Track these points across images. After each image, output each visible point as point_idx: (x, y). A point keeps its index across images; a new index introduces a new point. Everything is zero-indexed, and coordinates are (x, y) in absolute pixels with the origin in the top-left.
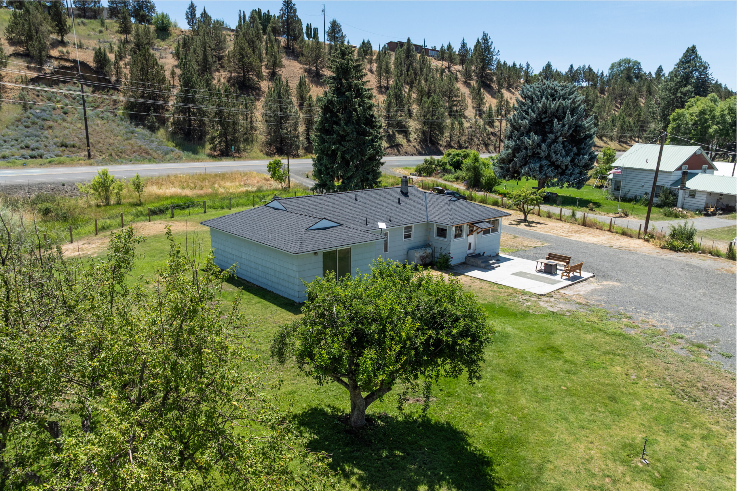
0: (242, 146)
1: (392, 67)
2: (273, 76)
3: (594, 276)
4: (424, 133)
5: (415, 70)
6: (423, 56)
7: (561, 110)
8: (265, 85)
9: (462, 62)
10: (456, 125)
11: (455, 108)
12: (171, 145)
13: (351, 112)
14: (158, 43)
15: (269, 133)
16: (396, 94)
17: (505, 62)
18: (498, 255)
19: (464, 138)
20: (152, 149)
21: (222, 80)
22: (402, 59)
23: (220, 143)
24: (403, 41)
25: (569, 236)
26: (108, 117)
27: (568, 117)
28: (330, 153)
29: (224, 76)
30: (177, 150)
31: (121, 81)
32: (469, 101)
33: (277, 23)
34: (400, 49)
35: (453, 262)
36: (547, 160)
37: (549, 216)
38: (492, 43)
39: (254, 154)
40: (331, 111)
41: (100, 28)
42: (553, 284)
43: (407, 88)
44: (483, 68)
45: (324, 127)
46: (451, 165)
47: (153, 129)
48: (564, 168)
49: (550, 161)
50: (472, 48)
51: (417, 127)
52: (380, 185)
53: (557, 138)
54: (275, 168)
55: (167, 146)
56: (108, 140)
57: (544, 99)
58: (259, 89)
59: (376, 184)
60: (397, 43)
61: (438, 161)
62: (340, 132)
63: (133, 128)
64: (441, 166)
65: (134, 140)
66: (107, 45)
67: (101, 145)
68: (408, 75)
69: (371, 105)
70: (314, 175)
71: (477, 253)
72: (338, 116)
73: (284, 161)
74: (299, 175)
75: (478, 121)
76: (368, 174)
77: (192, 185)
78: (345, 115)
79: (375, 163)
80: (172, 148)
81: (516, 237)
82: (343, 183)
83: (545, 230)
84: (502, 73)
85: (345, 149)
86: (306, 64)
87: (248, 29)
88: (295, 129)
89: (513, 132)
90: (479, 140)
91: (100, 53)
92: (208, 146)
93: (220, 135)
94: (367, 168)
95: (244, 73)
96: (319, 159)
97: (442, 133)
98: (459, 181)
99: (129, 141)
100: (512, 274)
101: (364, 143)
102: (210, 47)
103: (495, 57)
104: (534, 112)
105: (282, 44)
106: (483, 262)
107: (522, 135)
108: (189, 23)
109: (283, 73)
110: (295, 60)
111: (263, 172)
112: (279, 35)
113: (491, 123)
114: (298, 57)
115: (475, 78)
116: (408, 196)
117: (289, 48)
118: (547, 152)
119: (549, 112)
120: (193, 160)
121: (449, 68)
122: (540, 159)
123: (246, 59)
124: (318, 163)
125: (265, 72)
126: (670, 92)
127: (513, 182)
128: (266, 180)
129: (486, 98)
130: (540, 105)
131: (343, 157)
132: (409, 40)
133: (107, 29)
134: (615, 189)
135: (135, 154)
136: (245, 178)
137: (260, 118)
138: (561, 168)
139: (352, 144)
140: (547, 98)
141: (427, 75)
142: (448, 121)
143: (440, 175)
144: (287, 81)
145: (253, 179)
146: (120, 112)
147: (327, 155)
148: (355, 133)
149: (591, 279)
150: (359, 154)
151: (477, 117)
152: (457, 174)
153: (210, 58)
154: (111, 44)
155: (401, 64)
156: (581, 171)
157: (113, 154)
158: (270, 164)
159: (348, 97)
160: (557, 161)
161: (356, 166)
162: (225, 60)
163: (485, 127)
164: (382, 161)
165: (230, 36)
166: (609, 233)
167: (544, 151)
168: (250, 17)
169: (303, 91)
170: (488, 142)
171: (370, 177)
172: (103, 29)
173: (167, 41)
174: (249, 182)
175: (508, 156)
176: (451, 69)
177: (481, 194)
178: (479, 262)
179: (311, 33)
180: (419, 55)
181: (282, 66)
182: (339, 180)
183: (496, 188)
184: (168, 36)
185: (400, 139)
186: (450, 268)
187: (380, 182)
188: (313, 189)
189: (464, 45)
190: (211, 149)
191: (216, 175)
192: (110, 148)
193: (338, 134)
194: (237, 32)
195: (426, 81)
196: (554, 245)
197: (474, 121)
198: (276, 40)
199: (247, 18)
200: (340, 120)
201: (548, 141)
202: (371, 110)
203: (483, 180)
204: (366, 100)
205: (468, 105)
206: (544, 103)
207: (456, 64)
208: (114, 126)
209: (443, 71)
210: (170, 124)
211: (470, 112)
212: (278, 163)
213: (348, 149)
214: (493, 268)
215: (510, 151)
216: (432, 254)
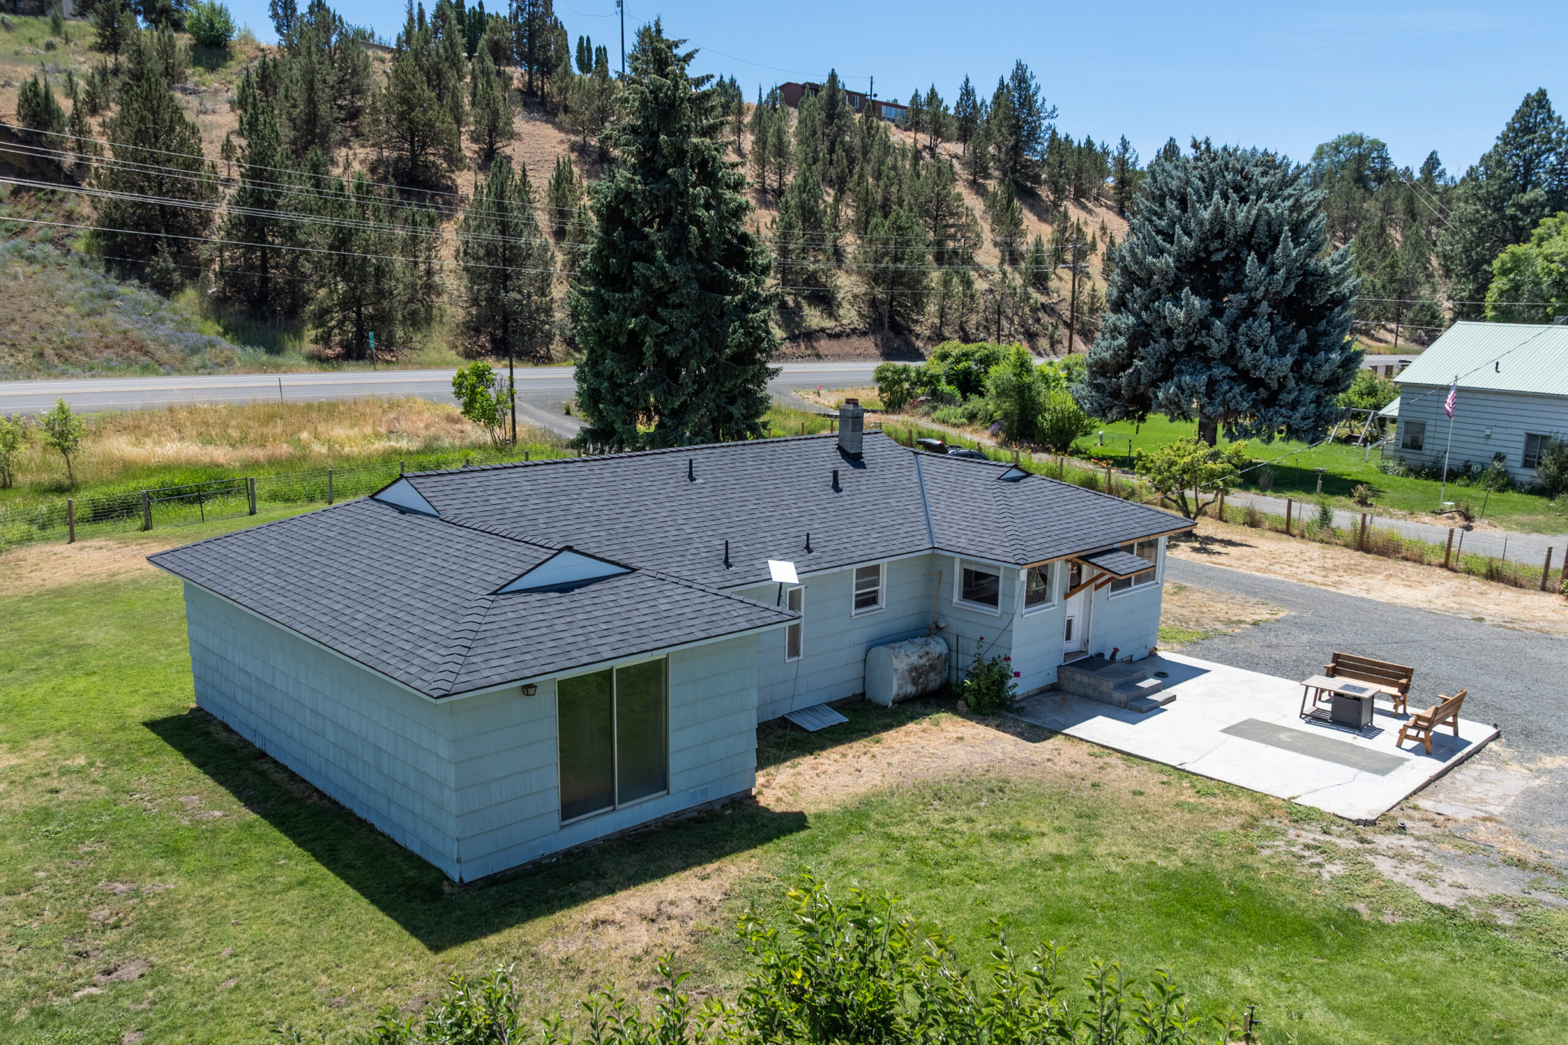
0: (399, 333)
1: (793, 143)
2: (489, 157)
3: (1497, 736)
4: (873, 303)
5: (849, 150)
6: (867, 118)
7: (1262, 228)
8: (466, 181)
9: (963, 138)
10: (957, 288)
11: (951, 244)
12: (212, 329)
13: (684, 228)
14: (194, 75)
15: (475, 301)
16: (802, 206)
17: (1067, 136)
18: (1152, 654)
19: (974, 319)
20: (155, 340)
21: (357, 167)
22: (818, 123)
23: (341, 324)
24: (817, 82)
25: (1335, 584)
26: (47, 256)
27: (1285, 248)
28: (623, 340)
29: (362, 157)
30: (225, 343)
31: (88, 167)
32: (985, 228)
33: (502, 32)
34: (812, 99)
35: (1020, 687)
36: (1227, 364)
37: (1253, 521)
38: (1038, 88)
39: (434, 354)
40: (627, 224)
41: (49, 38)
42: (1383, 771)
43: (829, 196)
44: (1016, 150)
45: (606, 267)
46: (949, 383)
47: (165, 288)
48: (1275, 386)
49: (1234, 368)
50: (989, 101)
51: (856, 291)
52: (765, 433)
53: (1254, 303)
54: (474, 387)
55: (201, 332)
56: (35, 316)
57: (1216, 196)
58: (452, 189)
59: (754, 430)
60: (803, 87)
61: (918, 373)
62: (654, 280)
63: (111, 284)
64: (925, 384)
65: (110, 315)
66: (62, 77)
67: (15, 328)
68: (831, 163)
69: (740, 206)
70: (581, 406)
71: (1092, 650)
72: (646, 237)
73: (499, 370)
74: (544, 407)
75: (1010, 276)
76: (732, 401)
77: (235, 434)
78: (666, 234)
79: (752, 370)
80: (213, 336)
81: (1182, 588)
82: (660, 426)
83: (1257, 562)
84: (1061, 163)
85: (665, 328)
86: (576, 133)
87: (427, 42)
88: (543, 292)
89: (1130, 290)
90: (1012, 322)
91: (36, 94)
92: (310, 333)
93: (345, 304)
94: (728, 385)
95: (413, 151)
96: (594, 361)
97: (918, 304)
98: (977, 425)
99: (96, 319)
100: (1225, 731)
101: (722, 315)
102: (324, 81)
103: (1045, 123)
104: (1189, 234)
105: (516, 84)
106: (1119, 687)
107: (1157, 295)
108: (278, 29)
109: (514, 150)
110: (547, 122)
111: (443, 399)
112: (510, 62)
113: (1040, 280)
114: (556, 115)
115: (997, 173)
116: (863, 466)
117: (534, 94)
118: (1228, 343)
119: (1231, 235)
120: (262, 368)
121: (931, 149)
122: (1207, 362)
123: (417, 113)
124: (590, 373)
125: (468, 148)
126: (1486, 206)
127: (1125, 427)
128: (451, 419)
129: (1026, 223)
130: (1206, 215)
131: (660, 354)
132: (833, 77)
133: (67, 41)
134: (1405, 446)
135: (107, 353)
136: (392, 415)
137: (450, 263)
138: (1267, 387)
139: (687, 316)
140: (1225, 197)
141: (882, 163)
142: (935, 277)
143: (925, 408)
144: (524, 171)
145: (414, 417)
146: (79, 246)
147: (616, 348)
148: (695, 285)
149: (1492, 745)
150: (706, 345)
151: (1006, 267)
152: (970, 406)
153: (323, 109)
154: (70, 75)
155: (814, 133)
156: (1318, 397)
157: (48, 351)
158: (462, 376)
159: (675, 184)
160: (1255, 367)
161: (699, 380)
162: (366, 118)
163: (1026, 293)
164: (771, 365)
165: (383, 61)
166: (1447, 573)
167: (1218, 341)
168: (435, 17)
169: (564, 196)
170: (1035, 328)
171: (737, 411)
172: (56, 40)
173: (222, 72)
174: (403, 425)
175: (1116, 353)
176: (938, 150)
177: (1041, 460)
178: (1107, 685)
179: (590, 59)
180: (857, 116)
181: (512, 136)
182: (650, 419)
183: (1079, 442)
184: (225, 60)
185: (814, 318)
186: (1010, 710)
187: (765, 425)
188: (574, 445)
189: (967, 93)
190: (316, 341)
191: (309, 407)
192: (40, 337)
193: (648, 288)
194: (398, 53)
195: (878, 176)
196: (1308, 616)
197: (998, 276)
198: (499, 73)
199: (428, 19)
200: (652, 247)
201: (1230, 313)
202: (739, 219)
203: (1045, 421)
204: (728, 194)
205: (984, 237)
206: (1217, 209)
207: (948, 140)
208: (59, 278)
209: (917, 156)
210: (212, 275)
211: (988, 255)
212: (481, 375)
213: (673, 329)
214: (1156, 708)
215: (1122, 340)
216: (948, 660)
